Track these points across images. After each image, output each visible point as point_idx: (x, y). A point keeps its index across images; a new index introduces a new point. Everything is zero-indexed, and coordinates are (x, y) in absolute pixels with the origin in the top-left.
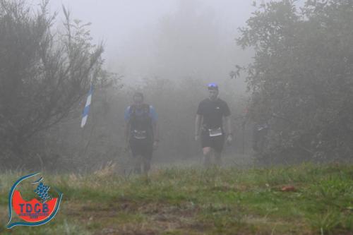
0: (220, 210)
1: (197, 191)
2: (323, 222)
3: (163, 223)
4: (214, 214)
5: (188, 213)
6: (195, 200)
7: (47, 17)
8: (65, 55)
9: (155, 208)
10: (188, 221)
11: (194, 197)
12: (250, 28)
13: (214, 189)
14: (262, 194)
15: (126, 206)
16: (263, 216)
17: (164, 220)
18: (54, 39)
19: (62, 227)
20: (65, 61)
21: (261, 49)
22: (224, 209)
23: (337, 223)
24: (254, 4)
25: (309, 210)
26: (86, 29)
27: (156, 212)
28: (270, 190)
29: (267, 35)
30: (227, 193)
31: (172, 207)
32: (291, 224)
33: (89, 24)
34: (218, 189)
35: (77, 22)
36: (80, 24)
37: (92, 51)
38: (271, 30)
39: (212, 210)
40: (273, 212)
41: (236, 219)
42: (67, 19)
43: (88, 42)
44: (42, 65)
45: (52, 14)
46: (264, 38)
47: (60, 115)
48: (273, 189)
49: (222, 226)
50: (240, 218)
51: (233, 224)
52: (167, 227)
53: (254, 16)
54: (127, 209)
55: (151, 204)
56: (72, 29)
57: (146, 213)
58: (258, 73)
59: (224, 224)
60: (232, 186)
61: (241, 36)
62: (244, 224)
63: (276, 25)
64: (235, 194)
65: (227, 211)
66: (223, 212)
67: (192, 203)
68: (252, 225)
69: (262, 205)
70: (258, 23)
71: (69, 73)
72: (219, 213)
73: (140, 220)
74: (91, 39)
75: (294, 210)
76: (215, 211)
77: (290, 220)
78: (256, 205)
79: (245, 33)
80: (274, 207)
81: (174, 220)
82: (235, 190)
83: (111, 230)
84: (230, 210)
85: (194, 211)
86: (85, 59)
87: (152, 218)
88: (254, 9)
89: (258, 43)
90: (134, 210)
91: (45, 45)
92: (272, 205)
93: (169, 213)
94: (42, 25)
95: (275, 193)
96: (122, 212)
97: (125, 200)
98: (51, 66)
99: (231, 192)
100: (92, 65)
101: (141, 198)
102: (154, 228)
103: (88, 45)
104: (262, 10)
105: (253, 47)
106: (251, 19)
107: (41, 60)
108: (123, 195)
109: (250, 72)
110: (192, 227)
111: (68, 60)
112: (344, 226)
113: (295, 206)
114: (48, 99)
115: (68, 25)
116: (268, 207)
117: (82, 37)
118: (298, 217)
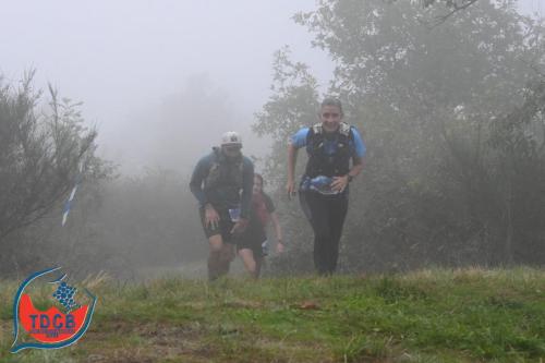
0: (230, 332)
1: (204, 309)
2: (347, 348)
3: (162, 348)
4: (224, 337)
5: (192, 336)
6: (201, 320)
7: (30, 95)
8: (50, 140)
9: (154, 329)
10: (192, 345)
11: (201, 316)
12: (267, 114)
13: (224, 305)
14: (279, 312)
15: (119, 327)
16: (280, 339)
17: (164, 344)
18: (38, 121)
19: (39, 353)
20: (51, 147)
21: (280, 138)
22: (236, 331)
23: (361, 349)
24: (273, 87)
25: (332, 332)
26: (77, 109)
27: (155, 334)
28: (288, 307)
29: (286, 123)
30: (239, 312)
31: (174, 329)
32: (311, 349)
33: (80, 104)
34: (229, 305)
35: (66, 101)
36: (69, 104)
37: (83, 135)
38: (291, 117)
39: (221, 332)
40: (291, 335)
41: (248, 344)
42: (54, 98)
43: (79, 124)
44: (22, 151)
45: (36, 93)
46: (284, 126)
47: (43, 210)
48: (291, 307)
49: (232, 351)
50: (253, 343)
51: (245, 350)
52: (167, 354)
53: (272, 100)
54: (120, 331)
55: (149, 325)
56: (60, 109)
57: (142, 335)
58: (276, 165)
59: (234, 349)
60: (245, 303)
61: (257, 122)
62: (258, 350)
63: (297, 111)
64: (248, 312)
65: (238, 333)
66: (233, 334)
67: (198, 323)
68: (267, 351)
69: (279, 327)
70: (277, 109)
71: (55, 161)
72: (229, 336)
73: (135, 344)
74: (82, 121)
75: (315, 333)
76: (224, 333)
77: (310, 344)
78: (273, 326)
79: (263, 119)
80: (293, 329)
81: (175, 344)
82: (247, 307)
83: (100, 357)
84: (241, 333)
85: (200, 333)
86: (74, 144)
87: (150, 342)
88: (272, 93)
89: (277, 131)
90: (128, 332)
91: (27, 127)
92: (290, 326)
93: (170, 335)
94: (24, 104)
95: (294, 310)
96: (113, 334)
97: (118, 320)
98: (34, 152)
99: (244, 310)
100: (82, 152)
101: (137, 317)
102: (151, 355)
103: (79, 128)
104: (281, 95)
105: (271, 135)
106: (269, 103)
107: (21, 146)
108: (115, 312)
109: (267, 164)
110: (197, 353)
111: (54, 145)
112: (370, 352)
113: (316, 327)
114: (29, 191)
115: (54, 104)
116: (285, 328)
117: (71, 118)
118: (319, 341)
